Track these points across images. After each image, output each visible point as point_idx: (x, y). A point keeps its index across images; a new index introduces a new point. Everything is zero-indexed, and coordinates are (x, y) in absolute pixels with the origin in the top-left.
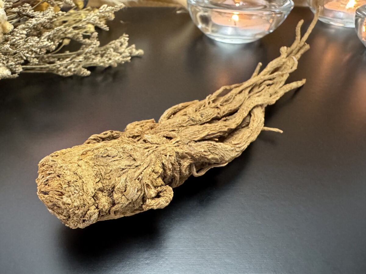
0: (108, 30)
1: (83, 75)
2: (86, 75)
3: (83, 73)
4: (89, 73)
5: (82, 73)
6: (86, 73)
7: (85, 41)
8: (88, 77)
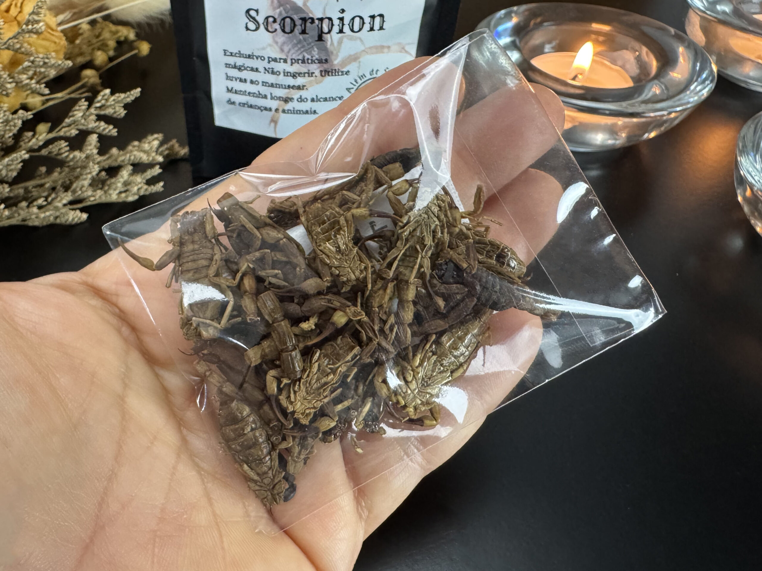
0: (116, 134)
1: (74, 223)
2: (79, 222)
3: (73, 219)
4: (85, 216)
5: (70, 219)
6: (79, 218)
7: (74, 157)
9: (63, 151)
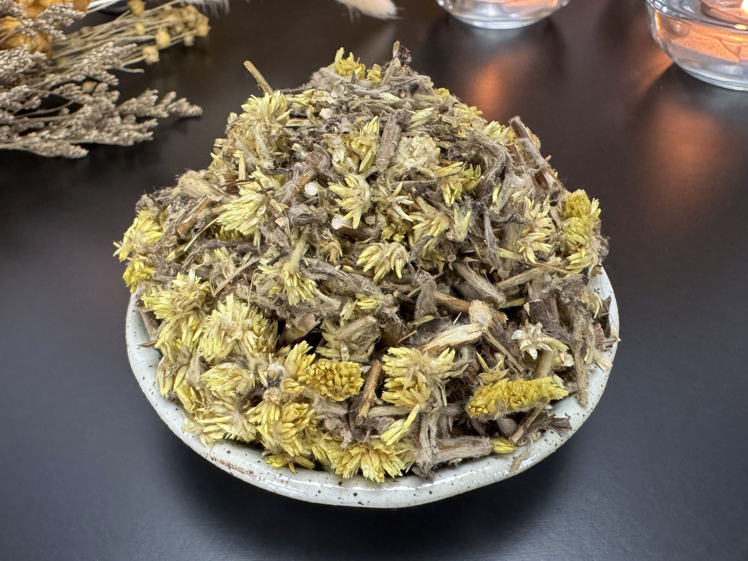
0: (116, 84)
1: (73, 157)
2: (79, 157)
3: (74, 154)
4: (84, 152)
5: (71, 153)
6: (79, 153)
7: (83, 99)
8: (82, 159)
9: (73, 93)
